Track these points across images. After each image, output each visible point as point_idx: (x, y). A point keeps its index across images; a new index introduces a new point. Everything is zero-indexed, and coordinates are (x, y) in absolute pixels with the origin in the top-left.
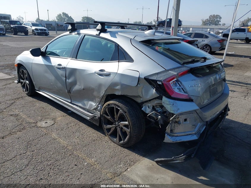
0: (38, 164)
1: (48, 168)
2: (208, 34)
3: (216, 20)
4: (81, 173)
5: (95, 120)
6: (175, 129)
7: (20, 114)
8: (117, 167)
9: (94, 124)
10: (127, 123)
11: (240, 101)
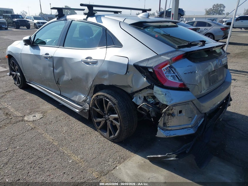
0: (18, 162)
1: (28, 167)
2: (211, 22)
3: (219, 9)
4: (64, 172)
5: (84, 113)
6: (169, 122)
7: (8, 108)
8: (105, 164)
9: (83, 117)
10: (116, 116)
11: (243, 90)
